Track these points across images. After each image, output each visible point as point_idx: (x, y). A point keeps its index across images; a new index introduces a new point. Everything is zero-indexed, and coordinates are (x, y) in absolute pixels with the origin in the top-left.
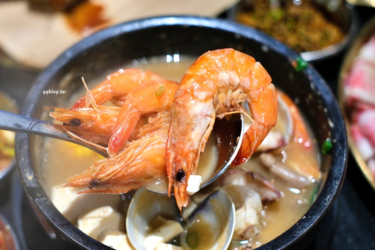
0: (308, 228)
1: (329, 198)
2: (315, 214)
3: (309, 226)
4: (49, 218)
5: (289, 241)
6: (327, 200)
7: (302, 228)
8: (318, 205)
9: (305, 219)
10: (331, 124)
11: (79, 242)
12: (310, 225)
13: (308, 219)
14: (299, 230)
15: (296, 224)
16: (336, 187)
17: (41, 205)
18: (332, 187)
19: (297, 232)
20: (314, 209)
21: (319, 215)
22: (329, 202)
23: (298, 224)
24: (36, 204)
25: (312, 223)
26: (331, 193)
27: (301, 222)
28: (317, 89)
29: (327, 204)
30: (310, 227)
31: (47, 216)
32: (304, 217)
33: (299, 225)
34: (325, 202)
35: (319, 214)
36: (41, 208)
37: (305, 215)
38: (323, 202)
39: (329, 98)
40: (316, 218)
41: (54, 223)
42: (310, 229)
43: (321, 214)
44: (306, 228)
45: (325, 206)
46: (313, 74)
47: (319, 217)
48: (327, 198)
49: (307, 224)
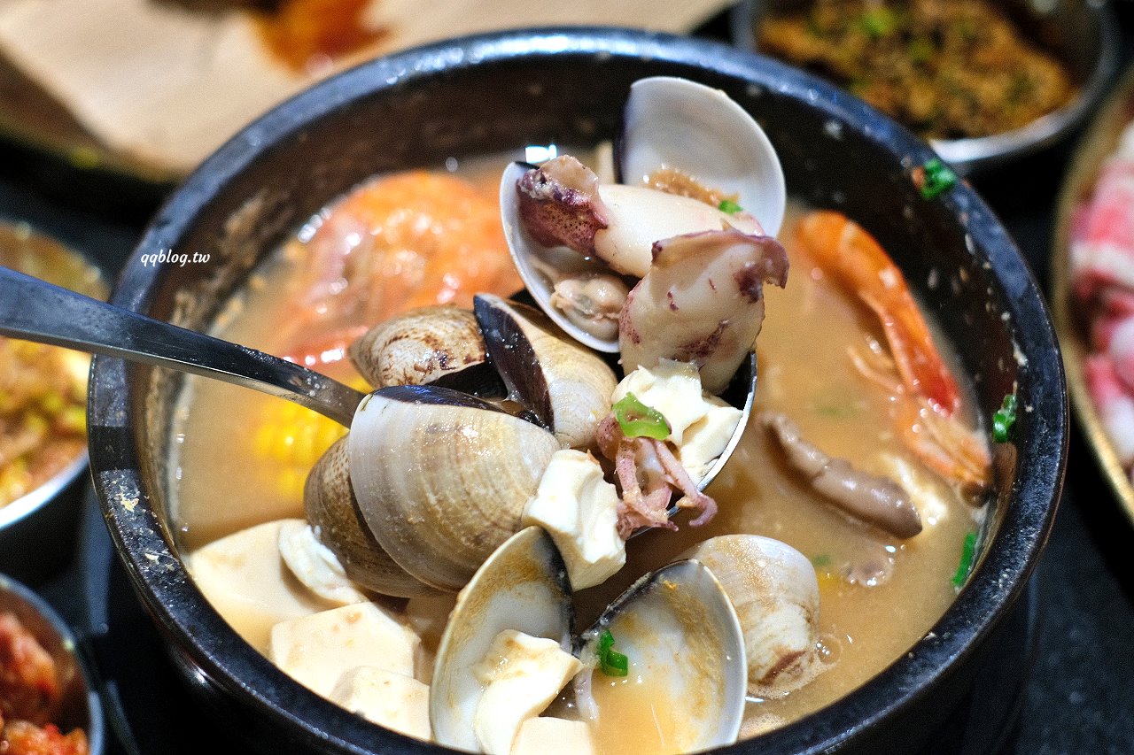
0: (941, 669)
1: (1006, 581)
2: (962, 625)
3: (945, 662)
4: (183, 627)
5: (883, 705)
6: (1001, 586)
7: (924, 666)
8: (972, 600)
9: (933, 640)
10: (1022, 360)
11: (268, 697)
12: (947, 658)
13: (942, 641)
14: (915, 674)
15: (905, 656)
16: (1030, 546)
17: (160, 586)
18: (1017, 546)
19: (910, 679)
20: (962, 612)
21: (976, 630)
22: (1007, 592)
23: (911, 655)
24: (145, 584)
25: (955, 651)
26: (1013, 565)
27: (922, 649)
28: (981, 252)
29: (1000, 598)
30: (946, 665)
31: (176, 620)
32: (932, 635)
33: (915, 658)
34: (996, 589)
35: (976, 626)
36: (158, 595)
37: (934, 630)
38: (989, 590)
39: (1017, 279)
40: (966, 639)
41: (194, 641)
42: (947, 670)
43: (980, 627)
44: (934, 667)
45: (993, 603)
46: (973, 207)
47: (975, 634)
48: (1000, 581)
49: (939, 656)
